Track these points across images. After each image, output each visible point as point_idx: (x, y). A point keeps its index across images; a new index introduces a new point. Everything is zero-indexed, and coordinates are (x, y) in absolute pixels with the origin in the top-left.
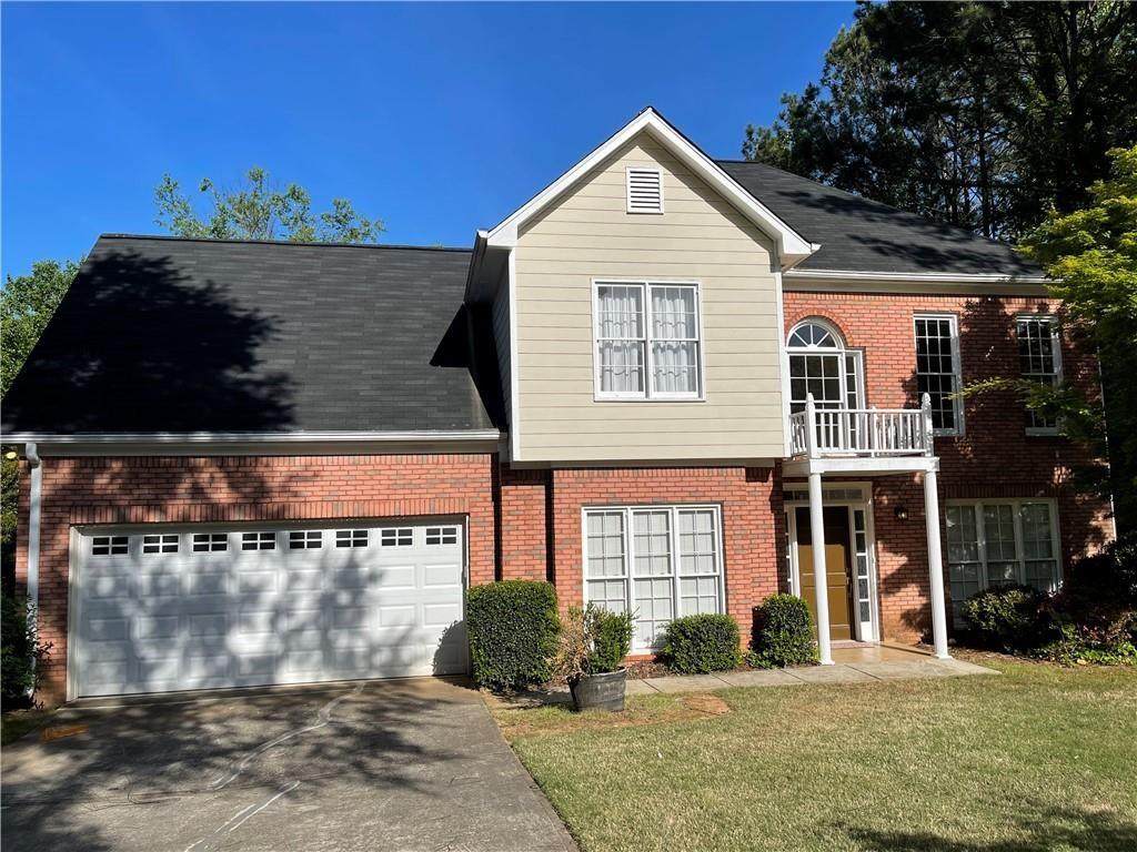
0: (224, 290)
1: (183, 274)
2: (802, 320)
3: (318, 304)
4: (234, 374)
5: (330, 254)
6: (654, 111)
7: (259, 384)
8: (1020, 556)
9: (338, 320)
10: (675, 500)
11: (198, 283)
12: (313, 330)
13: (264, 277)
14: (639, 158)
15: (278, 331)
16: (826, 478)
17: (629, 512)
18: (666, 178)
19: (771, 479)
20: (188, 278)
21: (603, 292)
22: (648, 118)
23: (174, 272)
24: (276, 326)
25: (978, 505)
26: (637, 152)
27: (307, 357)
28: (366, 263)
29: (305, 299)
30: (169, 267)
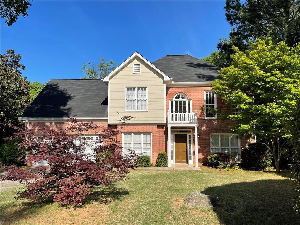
0: (66, 90)
1: (60, 87)
2: (178, 93)
3: (84, 92)
4: (62, 108)
5: (91, 81)
6: (138, 52)
7: (66, 110)
8: (230, 147)
9: (87, 95)
10: (142, 132)
11: (62, 89)
12: (82, 97)
13: (77, 87)
14: (136, 62)
15: (73, 98)
16: (172, 128)
17: (133, 134)
18: (141, 66)
19: (165, 128)
20: (61, 88)
21: (128, 90)
22: (136, 54)
23: (58, 87)
24: (73, 97)
25: (219, 134)
26: (136, 61)
27: (78, 103)
28: (97, 83)
29: (82, 91)
30: (58, 86)
